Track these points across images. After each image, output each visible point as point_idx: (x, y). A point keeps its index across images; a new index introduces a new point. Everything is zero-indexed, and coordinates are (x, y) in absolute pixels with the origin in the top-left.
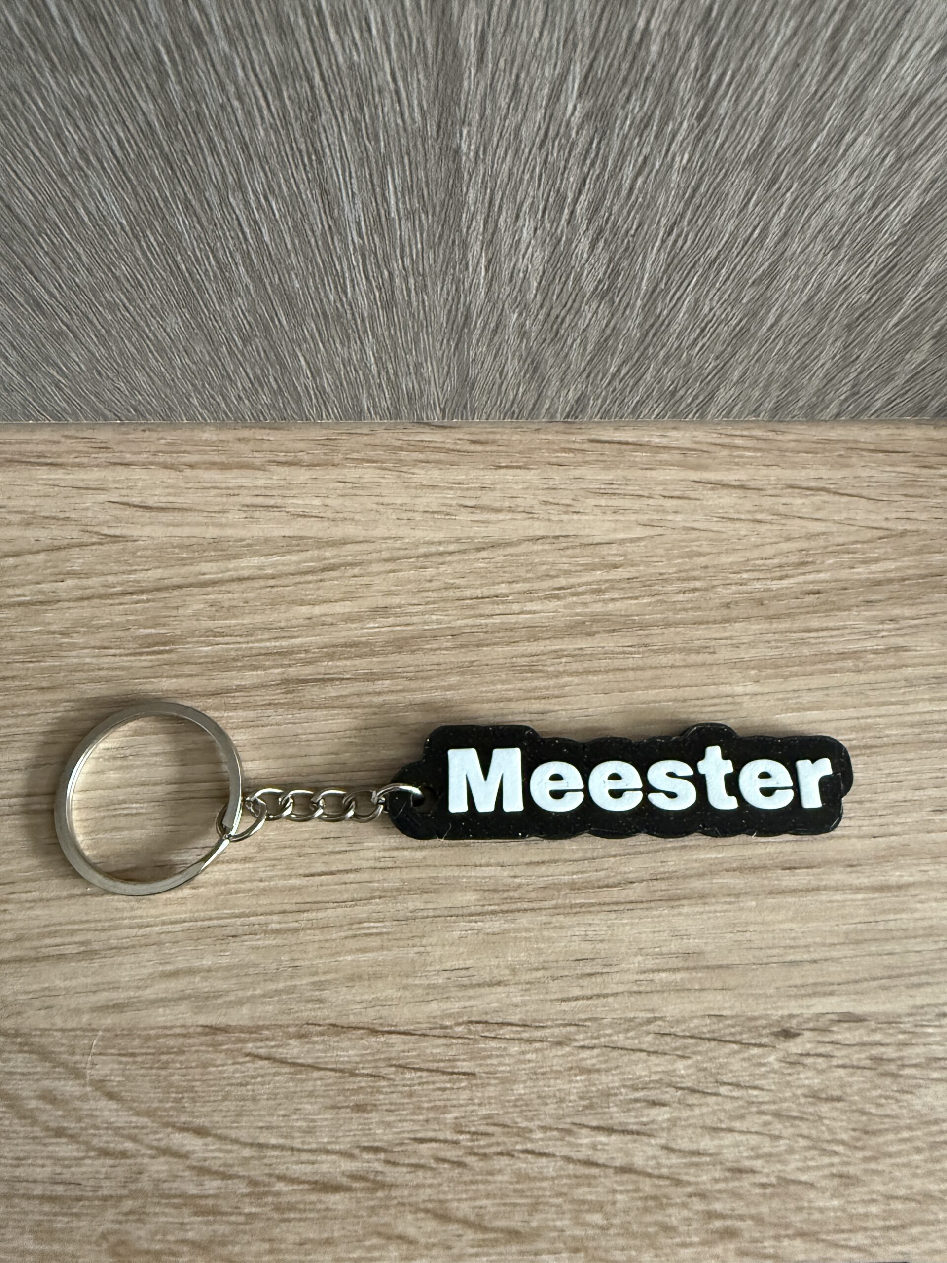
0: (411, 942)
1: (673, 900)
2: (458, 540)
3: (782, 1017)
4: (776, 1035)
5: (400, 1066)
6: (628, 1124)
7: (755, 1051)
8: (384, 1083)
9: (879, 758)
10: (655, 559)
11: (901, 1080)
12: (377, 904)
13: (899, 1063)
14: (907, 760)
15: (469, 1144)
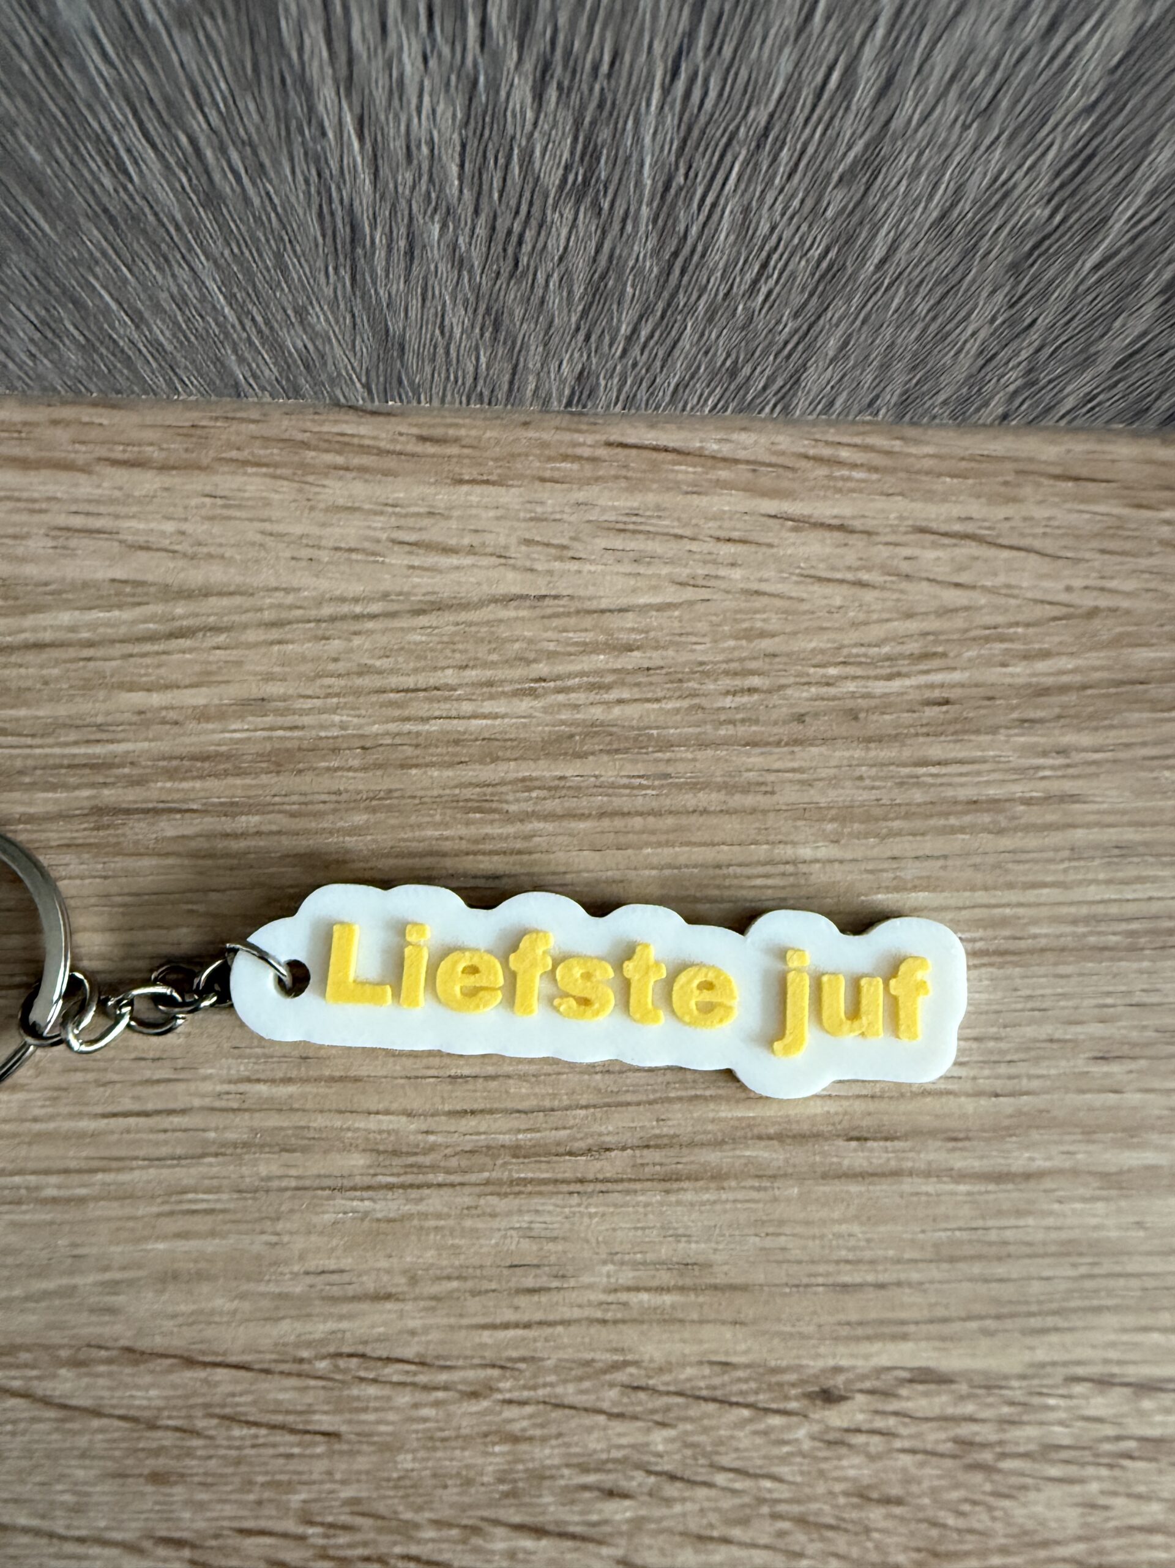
0: (258, 1227)
1: (669, 1179)
2: (385, 596)
3: (823, 1371)
4: (809, 1396)
5: (223, 1417)
6: (567, 1523)
7: (776, 1421)
8: (196, 1442)
9: (1018, 970)
10: (694, 639)
11: (997, 1477)
12: (211, 1165)
13: (998, 1450)
14: (1062, 976)
15: (321, 1542)
